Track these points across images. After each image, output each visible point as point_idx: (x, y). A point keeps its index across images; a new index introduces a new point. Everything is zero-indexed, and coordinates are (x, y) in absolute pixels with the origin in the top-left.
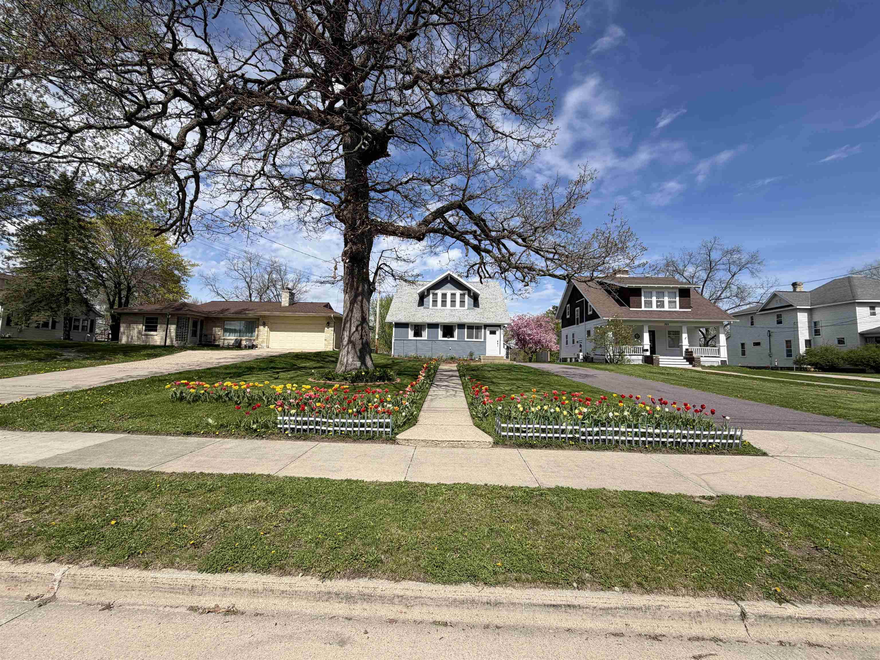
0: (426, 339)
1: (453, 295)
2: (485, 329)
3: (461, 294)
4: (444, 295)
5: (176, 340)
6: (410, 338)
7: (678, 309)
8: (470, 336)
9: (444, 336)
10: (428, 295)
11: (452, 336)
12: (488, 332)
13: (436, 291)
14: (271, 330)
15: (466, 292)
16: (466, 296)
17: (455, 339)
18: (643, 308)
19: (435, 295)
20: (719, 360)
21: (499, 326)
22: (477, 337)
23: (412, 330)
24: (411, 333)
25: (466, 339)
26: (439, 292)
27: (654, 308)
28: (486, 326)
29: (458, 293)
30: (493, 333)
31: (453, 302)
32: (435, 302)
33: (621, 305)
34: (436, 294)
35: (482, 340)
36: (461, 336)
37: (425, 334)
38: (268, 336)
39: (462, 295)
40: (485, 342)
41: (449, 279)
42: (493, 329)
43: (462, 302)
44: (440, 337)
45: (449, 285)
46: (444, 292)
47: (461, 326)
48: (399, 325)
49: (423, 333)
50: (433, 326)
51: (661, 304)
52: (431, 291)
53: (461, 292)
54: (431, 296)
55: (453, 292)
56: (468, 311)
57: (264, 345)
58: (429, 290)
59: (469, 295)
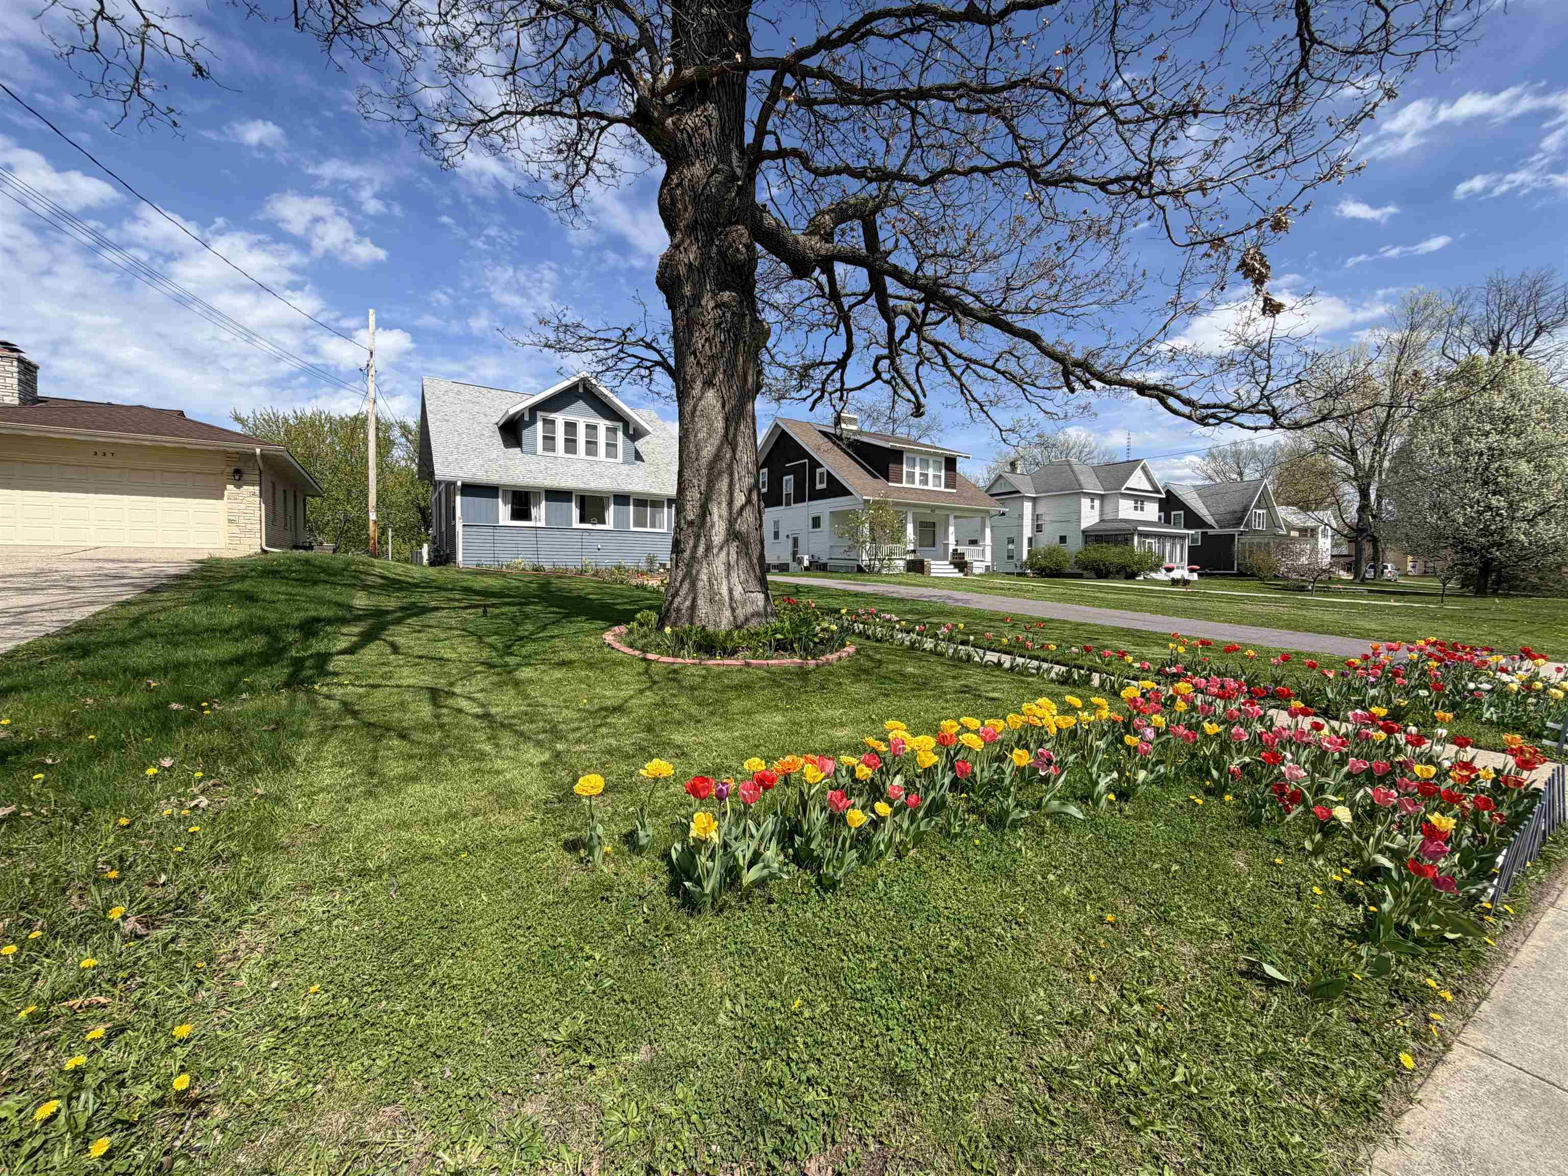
0: (542, 524)
1: (591, 428)
2: (669, 507)
3: (608, 429)
4: (571, 427)
6: (501, 523)
7: (942, 489)
8: (640, 522)
9: (582, 520)
10: (533, 421)
11: (603, 521)
13: (552, 416)
15: (620, 425)
16: (620, 435)
17: (609, 525)
18: (905, 484)
19: (550, 423)
20: (984, 564)
22: (653, 525)
23: (505, 503)
24: (504, 511)
25: (632, 529)
26: (560, 418)
27: (917, 485)
28: (669, 501)
29: (603, 424)
31: (591, 445)
32: (549, 440)
33: (875, 477)
34: (553, 422)
35: (665, 530)
36: (620, 521)
37: (540, 513)
39: (611, 431)
41: (581, 390)
43: (611, 446)
44: (576, 524)
45: (581, 404)
46: (571, 418)
47: (622, 499)
48: (472, 489)
49: (534, 512)
50: (557, 495)
51: (925, 479)
52: (539, 414)
53: (608, 423)
54: (540, 425)
55: (592, 421)
56: (626, 467)
58: (534, 409)
59: (626, 433)
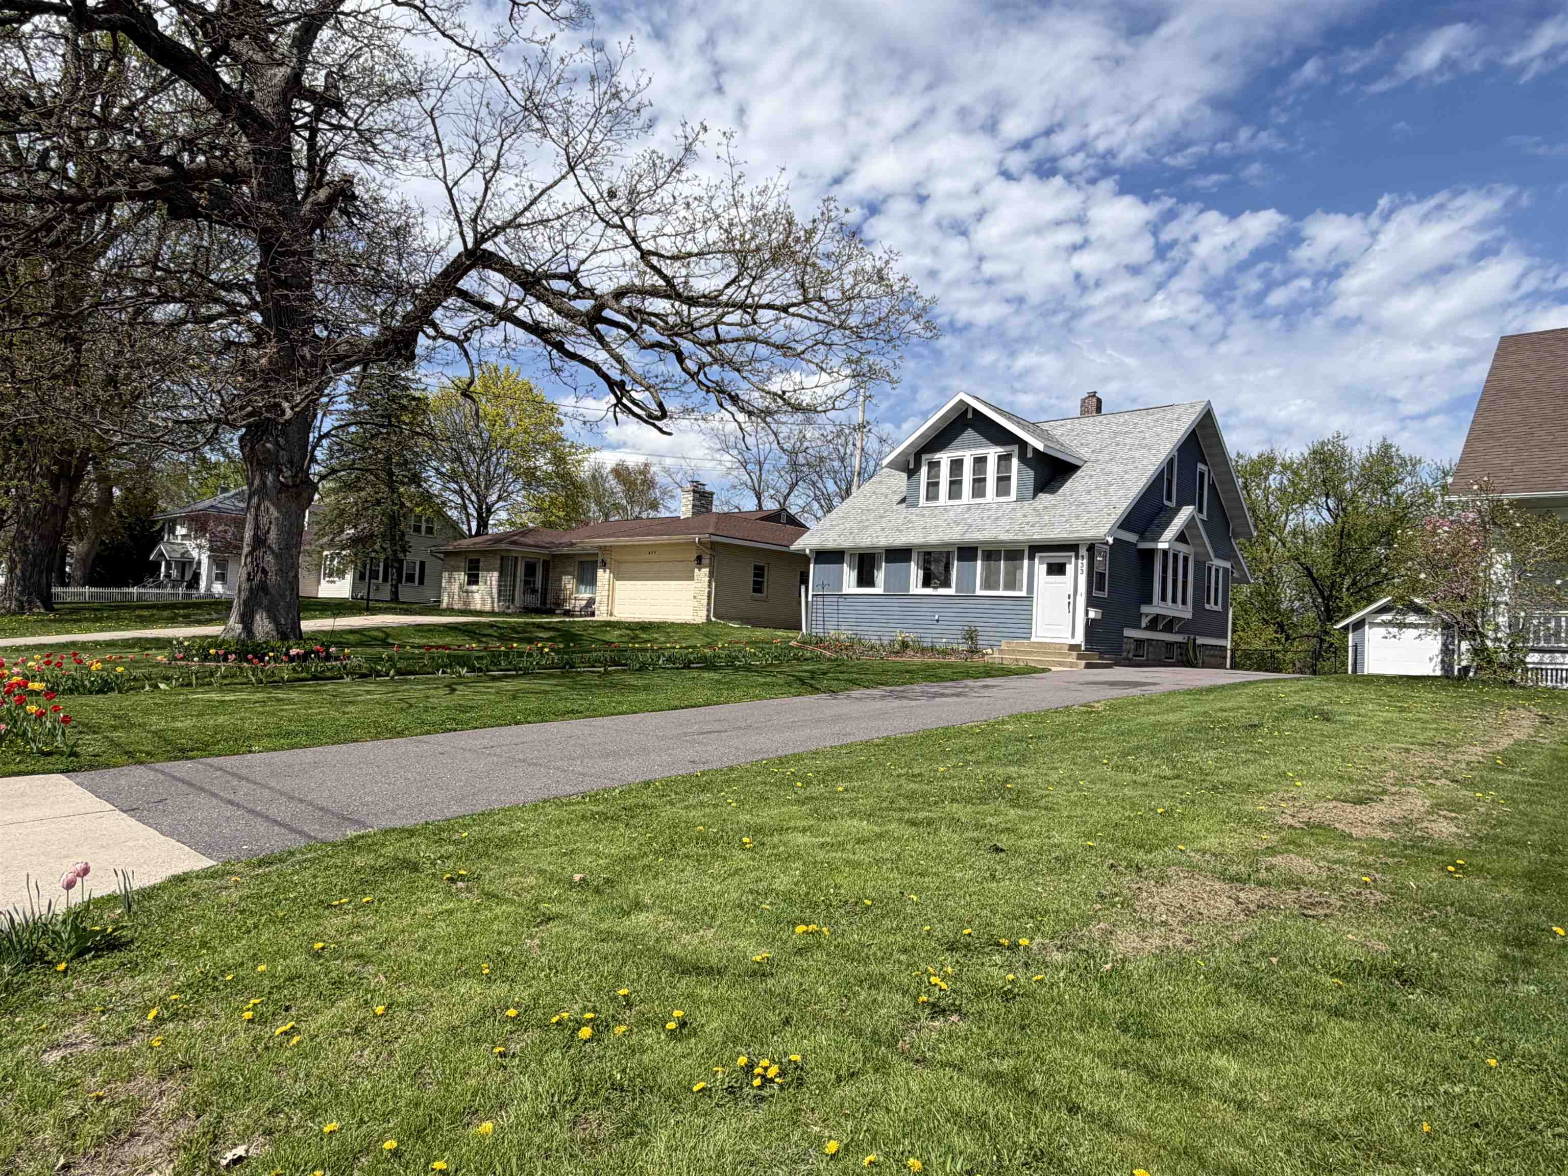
0: (882, 590)
1: (980, 461)
2: (1032, 558)
3: (999, 459)
4: (957, 465)
5: (499, 601)
6: (846, 590)
8: (989, 584)
9: (926, 583)
10: (917, 468)
11: (946, 584)
12: (1041, 569)
13: (937, 456)
14: (618, 577)
15: (1015, 449)
16: (1015, 462)
17: (953, 590)
19: (934, 466)
21: (1072, 547)
22: (1011, 584)
23: (851, 568)
24: (849, 576)
25: (979, 592)
26: (944, 458)
28: (1036, 549)
29: (993, 453)
30: (1057, 569)
31: (979, 483)
32: (933, 485)
34: (937, 464)
35: (1023, 593)
36: (967, 582)
37: (881, 578)
38: (612, 590)
39: (1004, 459)
40: (1029, 598)
41: (970, 416)
42: (1056, 557)
43: (1003, 481)
44: (916, 587)
45: (968, 434)
46: (956, 454)
47: (967, 552)
49: (877, 576)
50: (900, 555)
52: (924, 455)
53: (1000, 450)
54: (924, 470)
55: (980, 452)
57: (604, 608)
58: (918, 453)
59: (1022, 459)
